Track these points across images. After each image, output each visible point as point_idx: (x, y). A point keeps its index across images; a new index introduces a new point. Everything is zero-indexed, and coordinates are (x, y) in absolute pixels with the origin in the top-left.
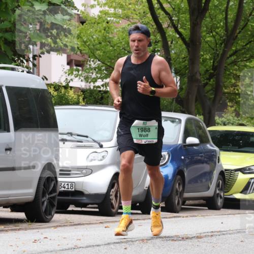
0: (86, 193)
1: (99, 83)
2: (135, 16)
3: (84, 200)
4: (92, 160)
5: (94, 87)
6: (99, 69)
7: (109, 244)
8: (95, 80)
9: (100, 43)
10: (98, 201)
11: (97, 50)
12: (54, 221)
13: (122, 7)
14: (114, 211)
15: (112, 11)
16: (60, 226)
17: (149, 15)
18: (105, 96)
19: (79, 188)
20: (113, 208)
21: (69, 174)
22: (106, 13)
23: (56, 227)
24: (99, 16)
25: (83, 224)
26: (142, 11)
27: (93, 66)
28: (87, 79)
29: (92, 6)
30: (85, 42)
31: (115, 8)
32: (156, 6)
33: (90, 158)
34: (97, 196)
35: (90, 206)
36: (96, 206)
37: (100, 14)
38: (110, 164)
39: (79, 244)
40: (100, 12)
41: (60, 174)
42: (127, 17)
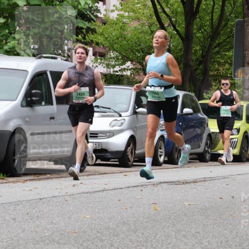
0: (109, 150)
1: (117, 68)
2: (144, 18)
3: (108, 156)
4: (113, 126)
5: (113, 71)
6: (117, 59)
7: (129, 187)
8: (114, 66)
9: (118, 39)
10: (118, 157)
11: (115, 43)
12: (87, 171)
13: (134, 11)
14: (130, 163)
15: (127, 14)
16: (91, 175)
17: (154, 17)
18: (122, 78)
19: (104, 147)
20: (130, 161)
21: (97, 137)
22: (123, 16)
23: (88, 175)
24: (117, 18)
25: (108, 173)
26: (149, 15)
27: (113, 56)
28: (108, 66)
29: (112, 11)
30: (107, 38)
31: (128, 12)
32: (160, 10)
33: (112, 124)
34: (117, 152)
35: (112, 160)
36: (117, 160)
37: (117, 17)
38: (127, 129)
39: (107, 187)
40: (118, 15)
41: (91, 137)
42: (138, 19)
